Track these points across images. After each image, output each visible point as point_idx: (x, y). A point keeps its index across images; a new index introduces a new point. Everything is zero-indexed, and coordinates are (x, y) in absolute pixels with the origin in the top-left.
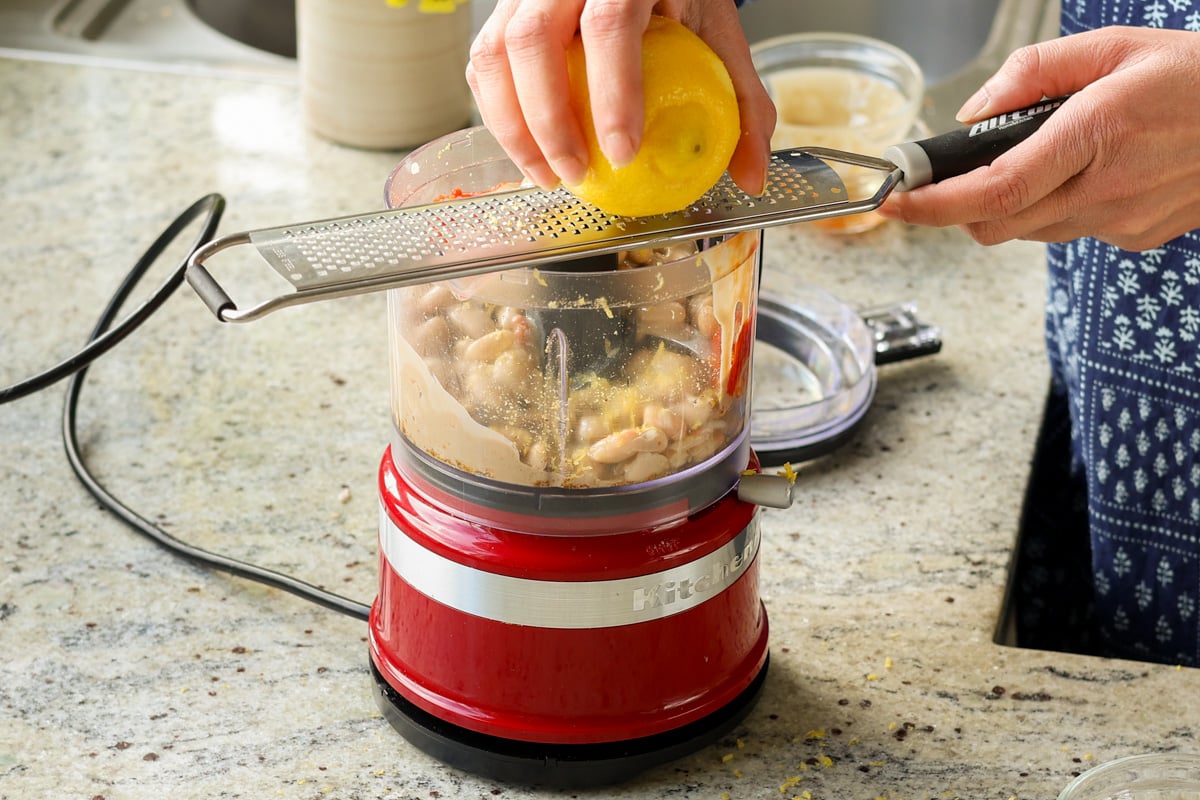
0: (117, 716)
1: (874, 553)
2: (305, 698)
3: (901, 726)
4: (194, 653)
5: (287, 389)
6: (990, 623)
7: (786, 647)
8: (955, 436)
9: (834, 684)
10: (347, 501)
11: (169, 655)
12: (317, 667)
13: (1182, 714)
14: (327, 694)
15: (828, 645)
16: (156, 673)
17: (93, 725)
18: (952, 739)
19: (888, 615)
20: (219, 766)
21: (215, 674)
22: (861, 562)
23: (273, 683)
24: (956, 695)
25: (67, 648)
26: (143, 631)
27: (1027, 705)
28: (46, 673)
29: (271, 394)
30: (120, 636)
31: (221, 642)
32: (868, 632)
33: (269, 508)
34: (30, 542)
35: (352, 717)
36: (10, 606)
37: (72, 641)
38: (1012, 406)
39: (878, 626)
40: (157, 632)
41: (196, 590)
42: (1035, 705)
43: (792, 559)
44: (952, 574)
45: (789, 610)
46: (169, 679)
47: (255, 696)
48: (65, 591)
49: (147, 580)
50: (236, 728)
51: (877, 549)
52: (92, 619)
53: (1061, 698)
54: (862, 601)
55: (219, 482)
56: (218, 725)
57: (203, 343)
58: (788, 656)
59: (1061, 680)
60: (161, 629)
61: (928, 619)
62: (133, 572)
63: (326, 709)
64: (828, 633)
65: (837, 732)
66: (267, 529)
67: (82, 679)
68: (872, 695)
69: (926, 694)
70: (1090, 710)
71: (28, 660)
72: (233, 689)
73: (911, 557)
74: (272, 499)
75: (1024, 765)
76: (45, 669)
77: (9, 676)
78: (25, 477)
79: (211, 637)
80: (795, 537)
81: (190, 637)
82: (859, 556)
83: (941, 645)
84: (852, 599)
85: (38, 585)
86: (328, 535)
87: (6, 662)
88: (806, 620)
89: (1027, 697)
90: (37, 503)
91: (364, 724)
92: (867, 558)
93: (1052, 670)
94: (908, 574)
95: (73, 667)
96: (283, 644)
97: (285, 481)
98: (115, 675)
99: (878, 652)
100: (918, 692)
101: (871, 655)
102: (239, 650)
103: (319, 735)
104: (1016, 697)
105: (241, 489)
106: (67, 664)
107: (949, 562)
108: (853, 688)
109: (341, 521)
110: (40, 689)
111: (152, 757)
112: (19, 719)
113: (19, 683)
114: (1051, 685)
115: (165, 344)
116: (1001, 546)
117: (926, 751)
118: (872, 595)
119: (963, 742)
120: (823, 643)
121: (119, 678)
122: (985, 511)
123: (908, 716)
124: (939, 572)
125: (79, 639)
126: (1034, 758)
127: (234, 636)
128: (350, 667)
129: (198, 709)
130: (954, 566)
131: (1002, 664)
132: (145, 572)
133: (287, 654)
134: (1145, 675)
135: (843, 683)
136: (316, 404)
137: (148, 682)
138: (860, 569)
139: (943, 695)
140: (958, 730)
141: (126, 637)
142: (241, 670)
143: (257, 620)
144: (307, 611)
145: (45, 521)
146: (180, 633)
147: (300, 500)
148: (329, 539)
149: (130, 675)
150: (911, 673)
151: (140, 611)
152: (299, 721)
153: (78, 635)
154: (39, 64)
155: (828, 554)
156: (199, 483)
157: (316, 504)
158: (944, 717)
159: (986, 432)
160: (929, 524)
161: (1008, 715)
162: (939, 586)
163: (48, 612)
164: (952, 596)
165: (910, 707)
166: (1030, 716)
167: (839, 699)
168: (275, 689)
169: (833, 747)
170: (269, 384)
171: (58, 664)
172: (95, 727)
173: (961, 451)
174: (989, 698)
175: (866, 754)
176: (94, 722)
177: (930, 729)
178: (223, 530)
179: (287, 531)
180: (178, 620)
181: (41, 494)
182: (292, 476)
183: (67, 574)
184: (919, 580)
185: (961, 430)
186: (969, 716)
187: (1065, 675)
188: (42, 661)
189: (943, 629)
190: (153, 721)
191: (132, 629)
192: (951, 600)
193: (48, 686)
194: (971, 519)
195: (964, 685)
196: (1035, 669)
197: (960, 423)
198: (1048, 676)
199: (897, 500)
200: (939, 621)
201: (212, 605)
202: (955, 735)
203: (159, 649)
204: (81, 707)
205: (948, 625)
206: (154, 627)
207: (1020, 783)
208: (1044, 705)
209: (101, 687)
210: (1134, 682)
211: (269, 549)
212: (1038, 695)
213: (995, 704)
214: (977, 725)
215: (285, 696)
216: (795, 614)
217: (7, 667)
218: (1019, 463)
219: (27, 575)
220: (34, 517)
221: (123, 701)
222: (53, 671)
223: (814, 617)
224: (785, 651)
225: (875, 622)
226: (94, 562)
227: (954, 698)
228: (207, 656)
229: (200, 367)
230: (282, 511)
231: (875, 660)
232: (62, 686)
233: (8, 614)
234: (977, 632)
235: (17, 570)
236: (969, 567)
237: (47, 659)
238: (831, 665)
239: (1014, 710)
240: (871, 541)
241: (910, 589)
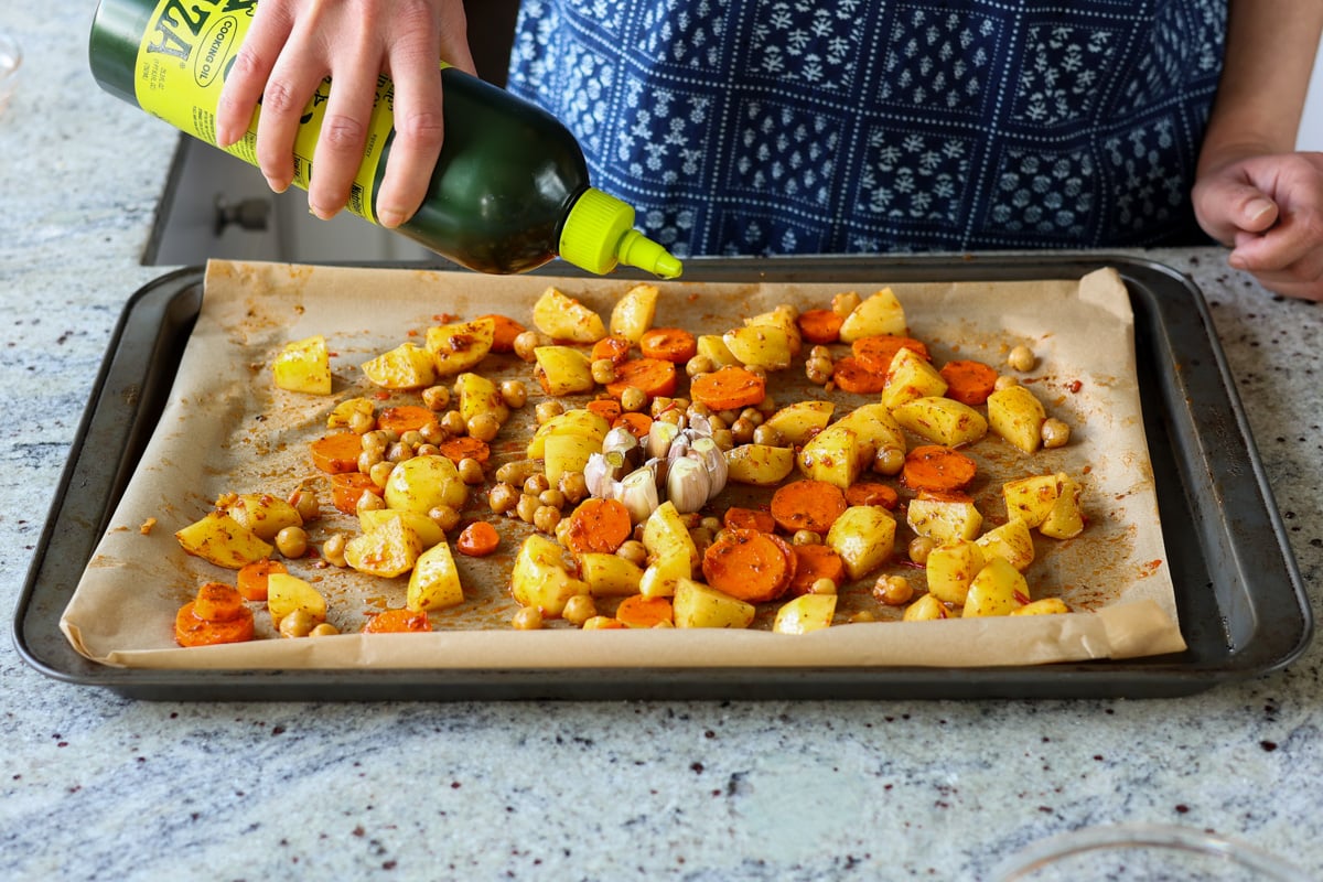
1: (51, 213)
3: (61, 334)
6: (137, 252)
9: (12, 311)
15: (10, 284)
18: (99, 338)
19: (60, 256)
22: (41, 221)
24: (107, 306)
32: (42, 270)
39: (52, 266)
44: (110, 221)
51: (55, 210)
61: (90, 255)
64: (10, 275)
65: (12, 345)
68: (41, 315)
69: (84, 308)
73: (80, 213)
82: (39, 217)
83: (98, 273)
92: (47, 218)
94: (78, 225)
99: (48, 284)
100: (78, 308)
101: (42, 286)
107: (109, 212)
108: (25, 312)
116: (153, 196)
117: (79, 349)
118: (47, 243)
122: (141, 173)
123: (68, 327)
124: (101, 220)
130: (113, 215)
135: (18, 309)
139: (97, 308)
140: (106, 331)
150: (73, 296)
155: (13, 218)
158: (97, 324)
160: (96, 187)
162: (101, 230)
164: (110, 236)
165: (69, 319)
167: (15, 321)
175: (33, 358)
177: (85, 333)
184: (85, 228)
189: (102, 261)
192: (108, 240)
194: (129, 179)
195: (115, 299)
200: (98, 256)
202: (103, 335)
205: (105, 257)
227: (106, 308)
231: (46, 290)
234: (128, 259)
236: (125, 214)
240: (50, 205)
241: (78, 236)
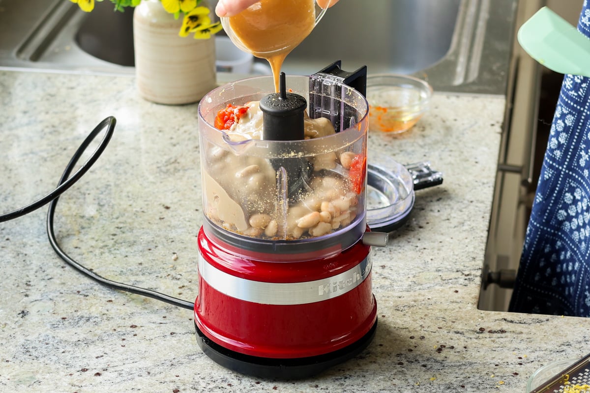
0: (80, 357)
1: (419, 273)
2: (166, 346)
3: (439, 347)
4: (113, 329)
5: (143, 212)
6: (476, 301)
7: (383, 315)
8: (451, 220)
9: (407, 330)
10: (176, 259)
11: (101, 330)
12: (170, 332)
13: (566, 336)
14: (176, 344)
15: (402, 313)
16: (96, 338)
17: (69, 362)
18: (463, 351)
19: (429, 299)
20: (130, 377)
21: (123, 337)
22: (414, 277)
23: (151, 340)
24: (463, 332)
25: (54, 329)
26: (88, 320)
27: (495, 335)
28: (46, 340)
29: (136, 214)
30: (78, 322)
31: (124, 323)
32: (420, 307)
33: (141, 264)
34: (31, 283)
35: (188, 354)
36: (25, 312)
37: (55, 326)
38: (477, 207)
39: (425, 304)
40: (94, 320)
41: (110, 301)
42: (499, 335)
43: (383, 276)
44: (456, 280)
45: (383, 299)
46: (103, 340)
47: (143, 346)
48: (51, 304)
49: (87, 298)
50: (136, 360)
51: (421, 271)
52: (64, 316)
53: (510, 332)
54: (416, 294)
55: (116, 253)
56: (127, 359)
57: (102, 193)
58: (385, 319)
59: (510, 324)
60: (96, 319)
61: (447, 300)
62: (81, 295)
63: (176, 350)
64: (402, 308)
65: (411, 350)
66: (141, 273)
67: (62, 342)
68: (425, 334)
69: (449, 332)
70: (524, 336)
71: (36, 335)
72: (133, 343)
73: (436, 273)
74: (141, 260)
75: (496, 361)
76: (45, 338)
77: (29, 342)
78: (26, 255)
79: (120, 321)
80: (383, 267)
81: (110, 322)
82: (413, 274)
83: (454, 311)
84: (412, 293)
85: (37, 302)
86: (169, 275)
87: (26, 336)
88: (392, 303)
89: (495, 332)
90: (33, 266)
91: (194, 356)
92: (417, 275)
93: (505, 320)
94: (436, 281)
95: (57, 337)
96: (153, 323)
97: (147, 252)
98: (77, 340)
99: (426, 315)
100: (446, 332)
101: (423, 316)
102: (133, 327)
103: (174, 362)
104: (490, 332)
105: (127, 256)
106: (55, 336)
107: (454, 275)
108: (416, 331)
109: (174, 268)
110: (43, 347)
111: (98, 374)
112: (35, 361)
113: (34, 345)
114: (505, 326)
115: (84, 194)
116: (478, 267)
117: (451, 357)
118: (420, 291)
119: (468, 352)
120: (400, 312)
121: (79, 341)
122: (469, 252)
123: (442, 342)
124: (450, 279)
125: (59, 325)
126: (501, 358)
127: (130, 321)
128: (185, 332)
129: (117, 353)
130: (457, 277)
131: (482, 318)
132: (86, 294)
133: (155, 327)
134: (548, 320)
135: (411, 329)
136: (158, 218)
137: (93, 342)
138: (414, 280)
139: (457, 333)
140: (465, 347)
141: (81, 323)
142: (135, 335)
143: (140, 313)
144: (163, 308)
145: (37, 274)
146: (105, 320)
147: (154, 260)
148: (169, 276)
149: (84, 339)
150: (441, 324)
151: (86, 311)
152: (164, 356)
153: (58, 323)
154: (12, 72)
155: (399, 274)
156: (107, 254)
157: (162, 262)
158: (459, 342)
159: (466, 218)
160: (444, 259)
161: (488, 340)
162: (451, 285)
163: (43, 314)
164: (457, 290)
165: (442, 338)
166: (497, 340)
167: (410, 336)
168: (152, 343)
169: (409, 357)
170: (135, 209)
171: (50, 336)
172: (71, 363)
173: (455, 227)
174: (478, 333)
175: (424, 359)
176: (70, 360)
177: (452, 347)
178: (120, 274)
179: (149, 274)
180: (104, 314)
181: (34, 262)
182: (150, 250)
183: (50, 297)
184: (441, 283)
185: (454, 217)
186: (469, 341)
187: (512, 322)
188: (43, 335)
189: (454, 304)
190: (97, 359)
191: (83, 319)
192: (457, 292)
193: (47, 346)
194: (463, 256)
195: (466, 328)
196: (498, 320)
197: (453, 215)
198: (504, 322)
199: (428, 249)
200: (452, 301)
201: (119, 307)
202: (464, 349)
203: (96, 327)
204: (63, 354)
205: (456, 302)
206: (93, 318)
207: (495, 369)
208: (503, 335)
209: (72, 345)
210: (543, 323)
211: (142, 282)
212: (500, 331)
213: (481, 335)
214: (474, 345)
215: (157, 345)
216: (387, 300)
217: (27, 338)
218: (482, 231)
219: (32, 298)
220: (32, 272)
221: (82, 351)
222: (49, 339)
223: (395, 301)
224: (384, 316)
225: (423, 302)
226: (62, 291)
227: (462, 333)
228: (119, 330)
229: (102, 204)
230: (147, 265)
231: (425, 319)
232: (53, 345)
233: (25, 315)
234: (470, 305)
235: (27, 296)
236: (464, 277)
237: (45, 334)
238: (405, 321)
239: (490, 338)
240: (418, 267)
241: (437, 287)
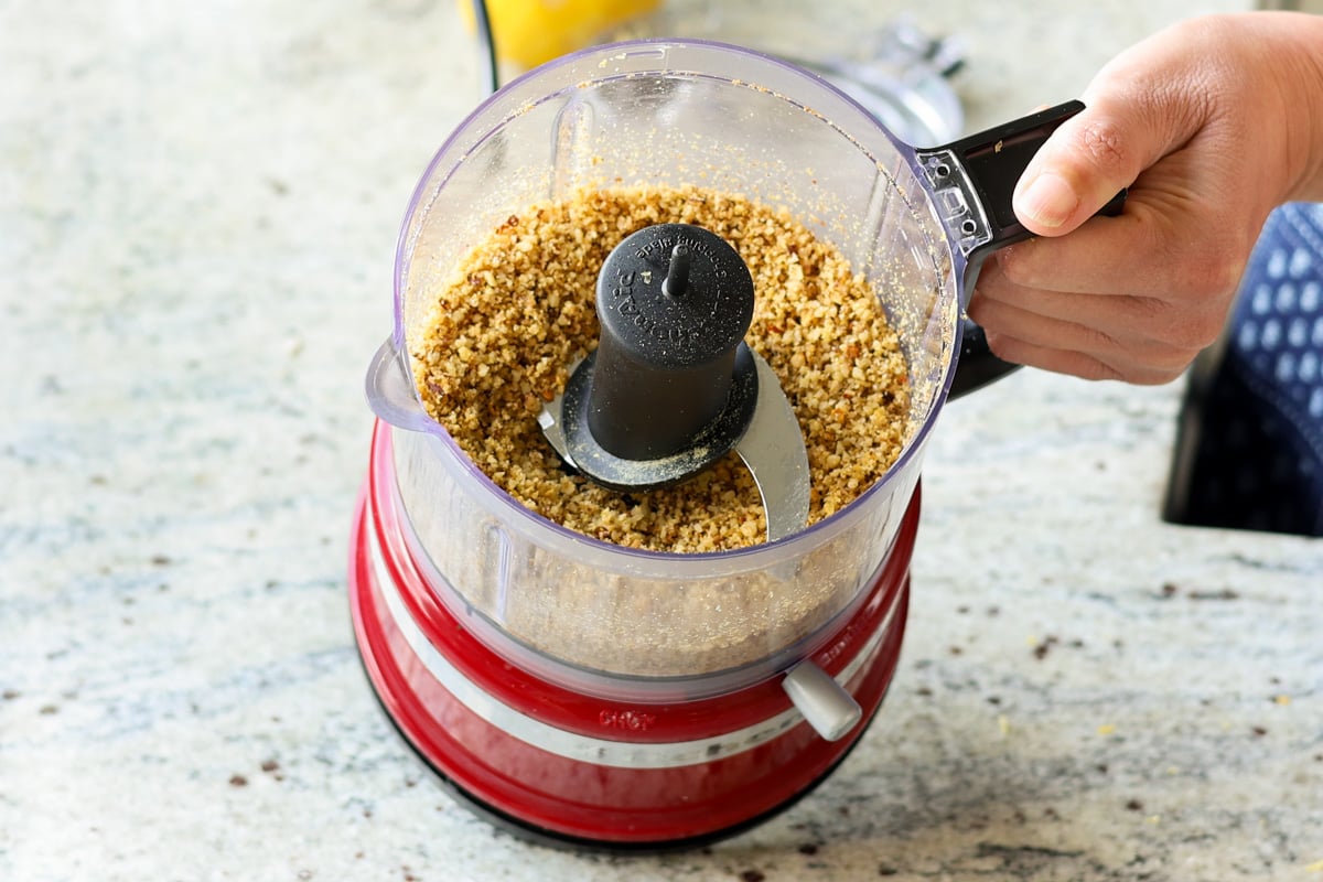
2: (249, 623)
3: (1042, 640)
4: (100, 566)
6: (1157, 497)
9: (950, 584)
10: (296, 352)
11: (70, 570)
12: (264, 581)
14: (279, 618)
16: (51, 595)
18: (1110, 656)
19: (1019, 488)
20: (140, 719)
21: (128, 594)
23: (207, 604)
24: (1112, 595)
26: (32, 537)
27: (1207, 607)
29: (191, 209)
31: (134, 550)
33: (194, 365)
35: (313, 648)
39: (1007, 505)
40: (50, 538)
41: (100, 480)
42: (1217, 606)
44: (1102, 429)
46: (70, 602)
47: (185, 622)
49: (36, 468)
50: (160, 666)
53: (1253, 596)
54: (985, 470)
55: (127, 330)
56: (135, 662)
59: (1252, 571)
60: (56, 535)
61: (1072, 493)
62: (17, 457)
63: (278, 637)
65: (956, 651)
66: (192, 393)
68: (1001, 599)
69: (1073, 595)
70: (1291, 611)
72: (155, 614)
73: (1047, 406)
74: (196, 351)
75: (1208, 689)
79: (122, 543)
81: (96, 544)
83: (1091, 529)
84: (971, 467)
86: (273, 400)
89: (1208, 596)
91: (329, 657)
93: (1238, 558)
94: (1044, 431)
96: (218, 549)
97: (214, 327)
100: (1063, 592)
101: (998, 543)
102: (160, 561)
103: (271, 674)
104: (1193, 596)
105: (156, 340)
107: (1099, 411)
108: (975, 590)
109: (289, 379)
111: (49, 710)
114: (1238, 579)
117: (1074, 673)
118: (996, 461)
119: (1124, 660)
123: (1050, 628)
124: (1085, 426)
126: (1218, 679)
127: (151, 541)
128: (309, 580)
129: (110, 641)
130: (1104, 420)
131: (1172, 552)
133: (224, 563)
135: (963, 583)
137: (42, 607)
139: (1096, 596)
140: (1117, 644)
142: (164, 588)
143: (184, 518)
144: (248, 503)
148: (276, 405)
149: (17, 597)
150: (1052, 567)
151: (28, 509)
152: (242, 655)
158: (1096, 629)
161: (1183, 621)
162: (1085, 447)
164: (1104, 460)
165: (1052, 615)
166: (1212, 622)
167: (959, 607)
168: (210, 612)
169: (951, 671)
170: (188, 196)
174: (1157, 599)
175: (995, 680)
177: (1078, 644)
178: (134, 396)
179: (218, 394)
180: (78, 521)
184: (1058, 438)
186: (1131, 624)
187: (1257, 565)
189: (1093, 506)
190: (49, 661)
192: (1101, 466)
195: (1123, 581)
196: (1217, 558)
198: (1234, 568)
200: (1087, 495)
201: (123, 499)
202: (1114, 651)
205: (1100, 500)
206: (46, 532)
207: (1201, 714)
208: (1230, 606)
212: (1220, 592)
213: (1166, 606)
214: (1142, 636)
215: (224, 621)
225: (1003, 499)
227: (1110, 599)
228: (118, 569)
230: (212, 369)
234: (1137, 509)
236: (1125, 419)
238: (946, 560)
239: (1191, 614)
241: (1049, 453)
